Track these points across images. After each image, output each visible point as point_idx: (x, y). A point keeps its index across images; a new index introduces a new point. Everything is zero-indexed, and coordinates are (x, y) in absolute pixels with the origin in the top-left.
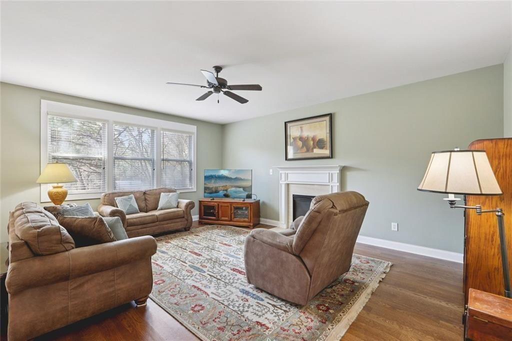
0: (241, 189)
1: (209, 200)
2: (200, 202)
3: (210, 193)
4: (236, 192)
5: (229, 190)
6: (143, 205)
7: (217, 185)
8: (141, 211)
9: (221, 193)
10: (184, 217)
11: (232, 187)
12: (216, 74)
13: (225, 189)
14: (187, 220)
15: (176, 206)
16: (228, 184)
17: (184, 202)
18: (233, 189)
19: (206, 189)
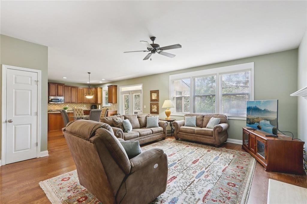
3: (250, 124)
6: (200, 123)
8: (197, 126)
12: (152, 41)
13: (258, 121)
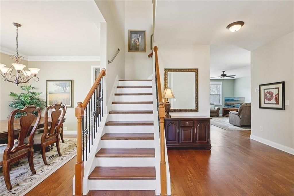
0: (239, 104)
1: (226, 108)
2: (223, 109)
3: (228, 106)
4: (237, 105)
5: (235, 105)
7: (230, 103)
9: (232, 106)
10: (216, 112)
11: (236, 103)
14: (217, 113)
15: (214, 108)
16: (234, 102)
17: (216, 108)
18: (236, 104)
19: (225, 104)
